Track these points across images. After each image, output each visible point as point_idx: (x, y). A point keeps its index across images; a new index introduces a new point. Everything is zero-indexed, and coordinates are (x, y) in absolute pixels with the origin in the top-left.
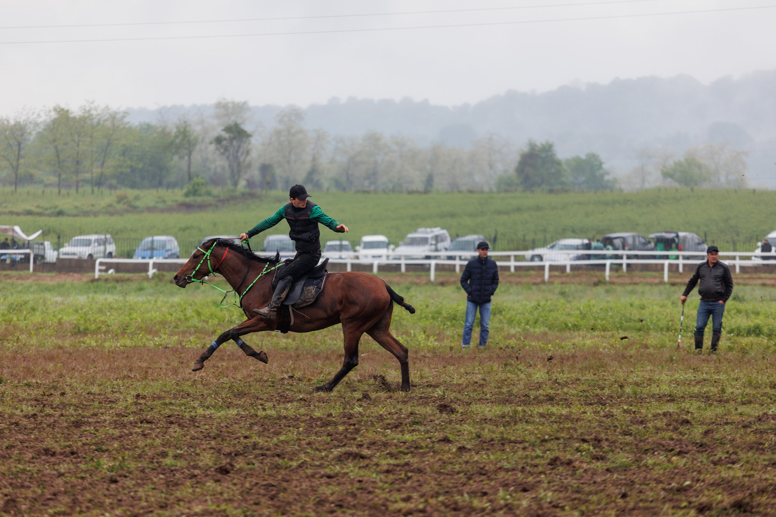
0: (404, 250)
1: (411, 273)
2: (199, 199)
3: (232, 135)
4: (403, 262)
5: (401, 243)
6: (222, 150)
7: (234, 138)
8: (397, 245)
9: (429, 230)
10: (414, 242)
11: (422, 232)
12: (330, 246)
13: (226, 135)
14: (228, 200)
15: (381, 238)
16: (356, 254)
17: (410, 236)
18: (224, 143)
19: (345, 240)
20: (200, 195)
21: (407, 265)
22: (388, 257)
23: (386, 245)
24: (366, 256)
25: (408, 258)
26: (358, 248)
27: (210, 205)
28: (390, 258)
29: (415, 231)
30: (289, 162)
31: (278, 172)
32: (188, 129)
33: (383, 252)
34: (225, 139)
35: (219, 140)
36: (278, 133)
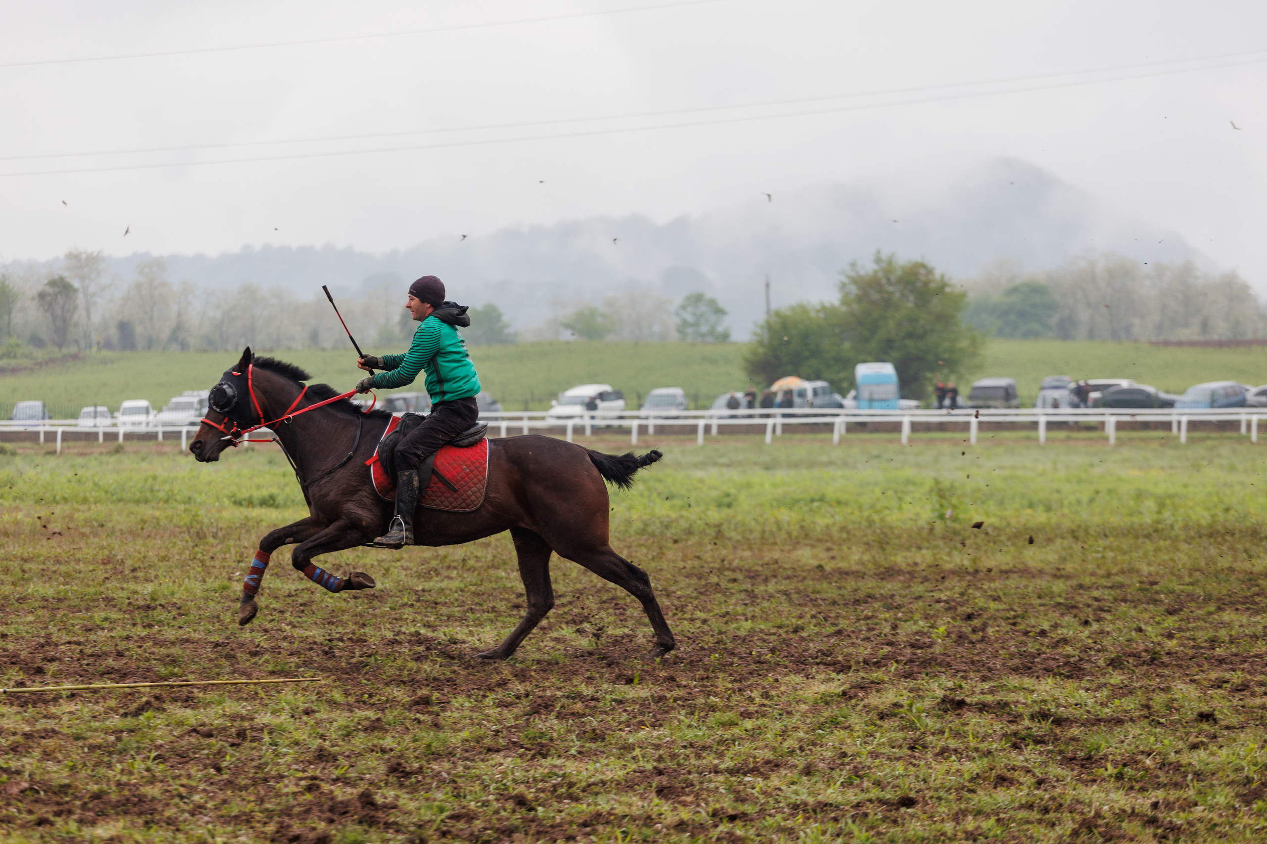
0: (167, 416)
1: (168, 442)
2: (13, 363)
3: (56, 290)
4: (160, 430)
5: (165, 408)
6: (46, 307)
7: (60, 293)
8: (160, 410)
9: (195, 393)
10: (178, 407)
11: (188, 396)
12: (87, 413)
13: (49, 290)
14: (47, 363)
15: (144, 403)
16: (114, 421)
17: (175, 400)
18: (49, 298)
19: (102, 405)
20: (15, 357)
21: (164, 433)
22: (148, 424)
23: (147, 411)
24: (124, 424)
25: (165, 424)
26: (116, 414)
27: (25, 369)
28: (151, 425)
29: (181, 395)
30: (151, 318)
31: (139, 329)
32: (7, 282)
33: (142, 418)
34: (49, 294)
35: (42, 296)
36: (139, 286)
